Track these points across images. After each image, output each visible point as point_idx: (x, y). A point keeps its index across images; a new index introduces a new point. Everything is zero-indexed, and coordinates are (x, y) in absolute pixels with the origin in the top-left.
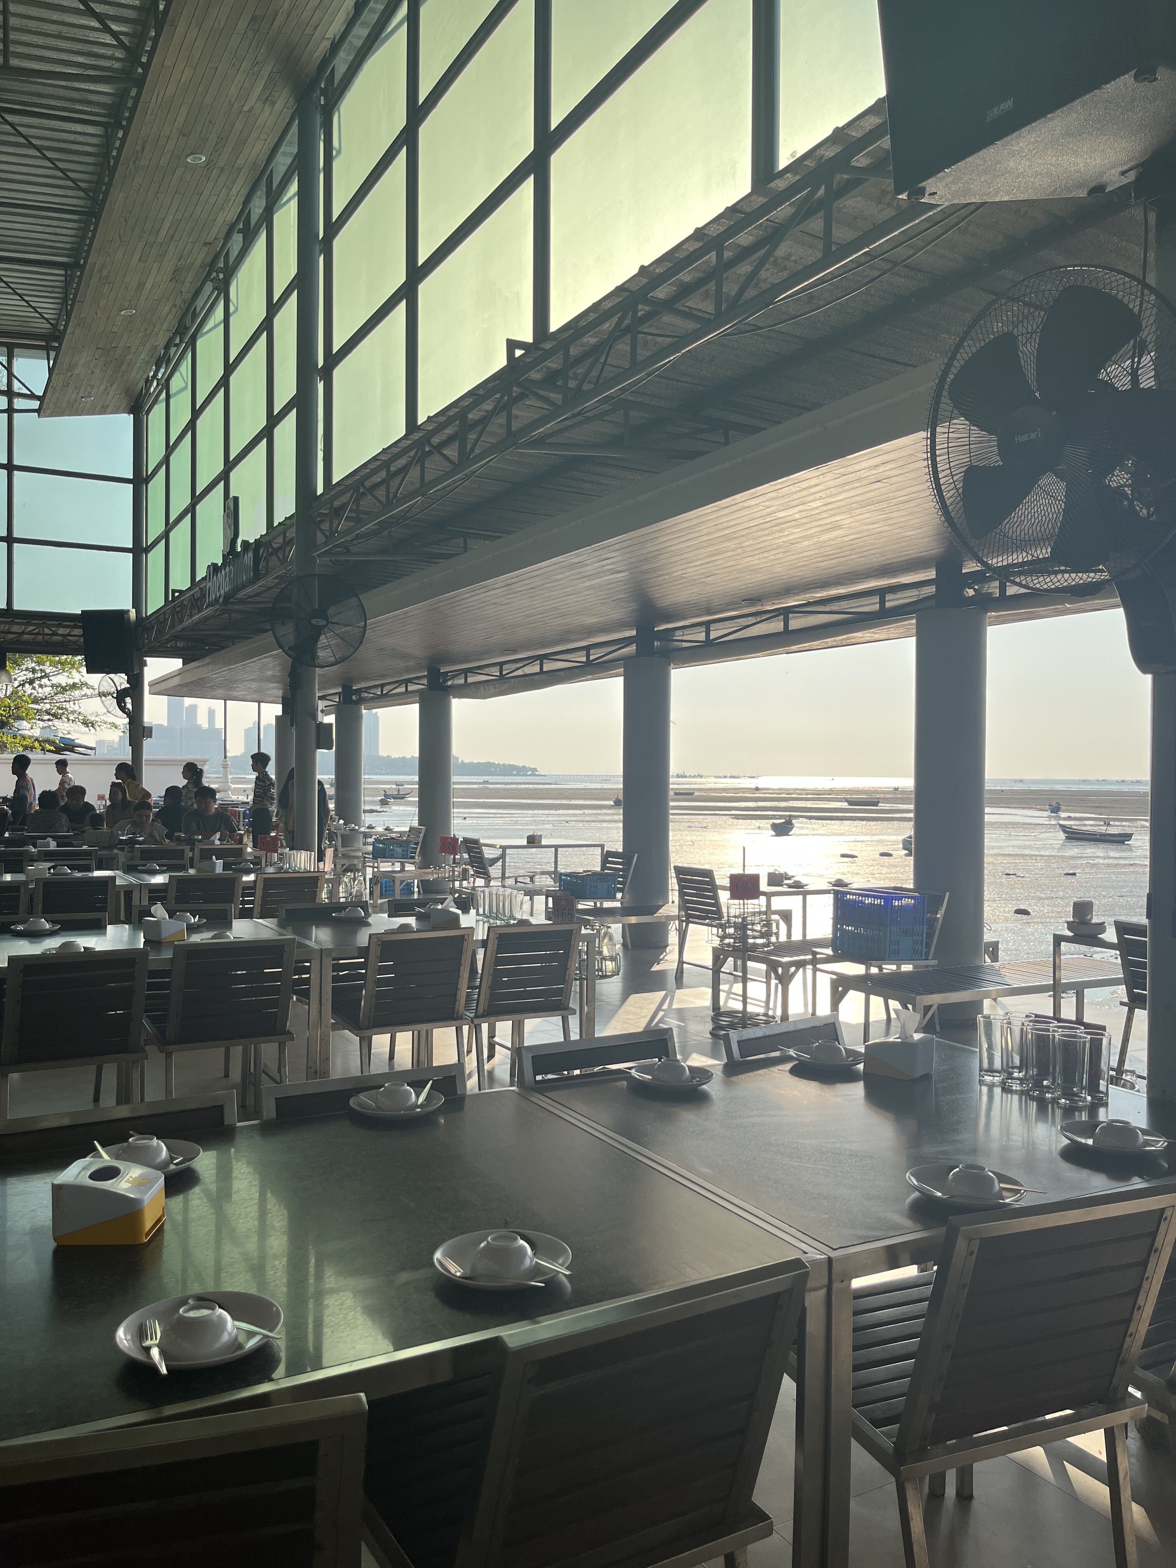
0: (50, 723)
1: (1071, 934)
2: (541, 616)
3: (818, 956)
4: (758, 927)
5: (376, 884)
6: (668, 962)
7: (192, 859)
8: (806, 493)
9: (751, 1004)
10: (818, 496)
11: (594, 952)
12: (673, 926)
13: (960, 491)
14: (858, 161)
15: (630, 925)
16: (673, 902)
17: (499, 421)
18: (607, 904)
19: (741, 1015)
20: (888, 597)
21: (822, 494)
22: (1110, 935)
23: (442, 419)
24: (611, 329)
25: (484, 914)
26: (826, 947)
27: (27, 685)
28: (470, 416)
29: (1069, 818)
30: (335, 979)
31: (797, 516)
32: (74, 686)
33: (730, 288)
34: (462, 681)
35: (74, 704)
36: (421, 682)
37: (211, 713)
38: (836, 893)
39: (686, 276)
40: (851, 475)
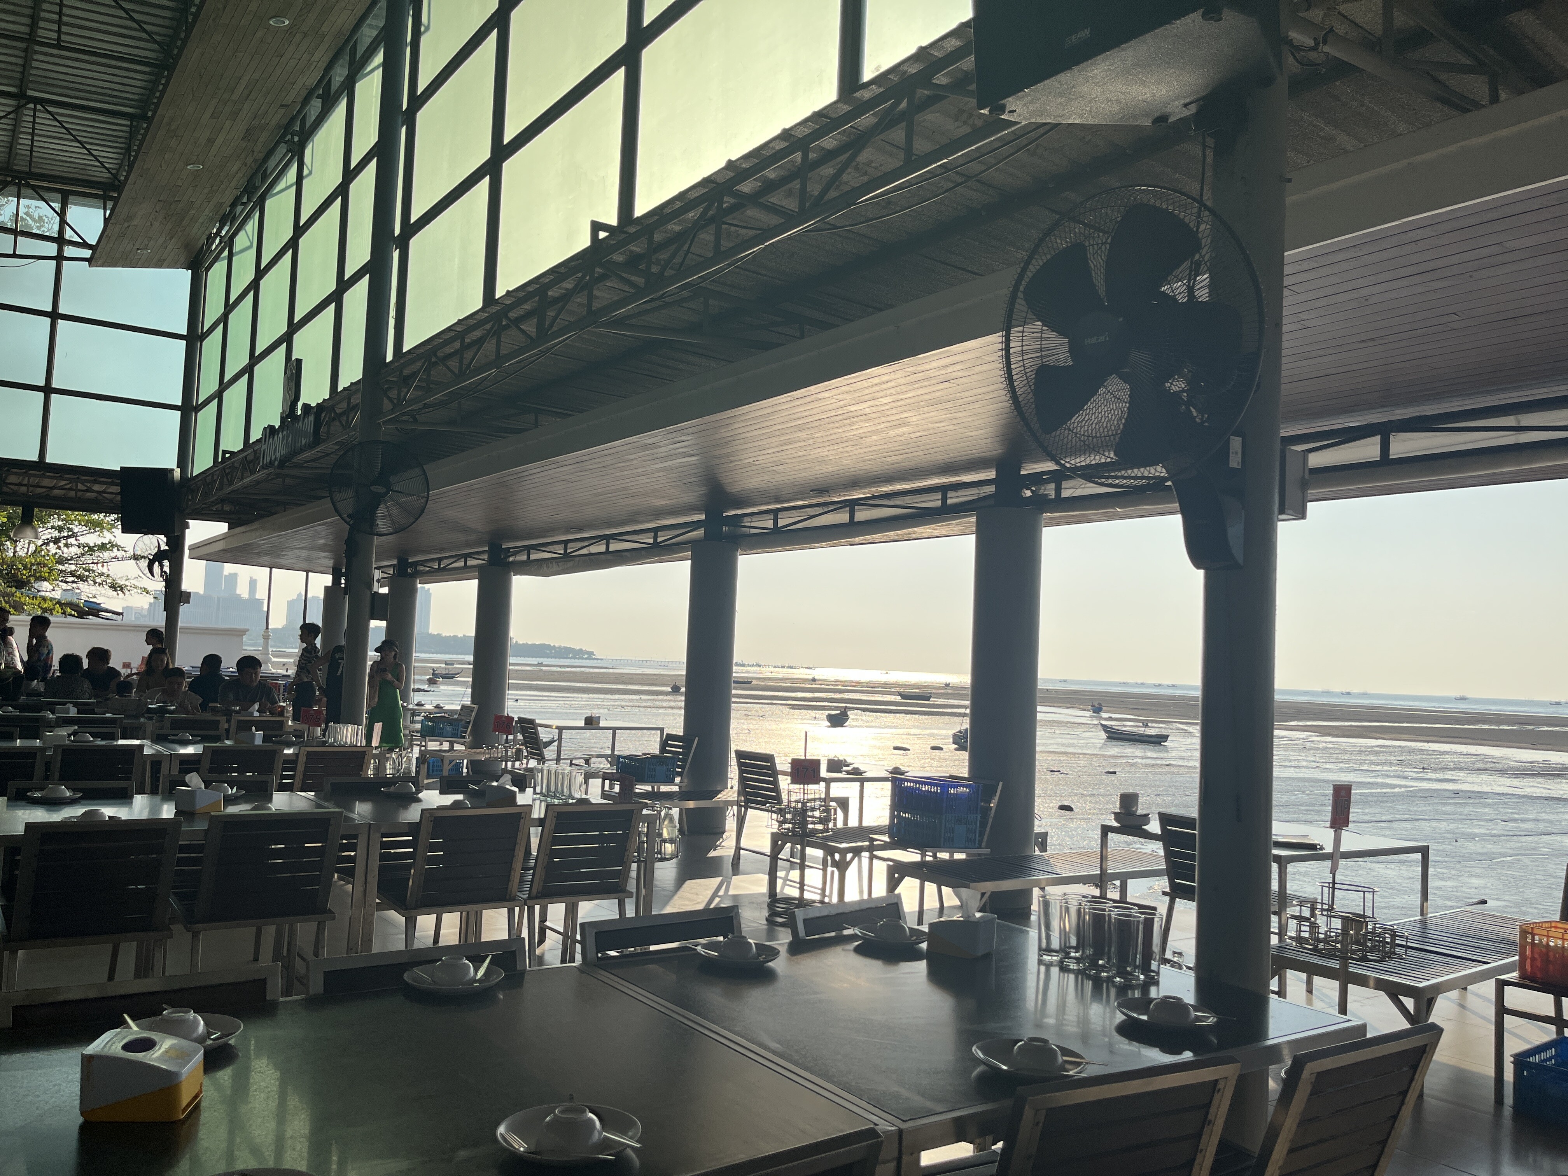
0: (74, 585)
1: (1117, 825)
2: (610, 495)
3: (875, 843)
4: (817, 814)
5: (423, 763)
6: (725, 848)
7: (227, 731)
8: (877, 388)
9: (808, 891)
10: (888, 392)
11: (654, 834)
12: (732, 813)
13: (1033, 388)
14: (938, 79)
15: (688, 810)
16: (732, 787)
17: (579, 300)
18: (664, 788)
19: (797, 902)
20: (950, 494)
21: (892, 391)
22: (1154, 827)
23: (521, 294)
24: (696, 218)
25: (541, 794)
26: (883, 834)
27: (52, 544)
28: (550, 293)
29: (1110, 719)
30: (383, 857)
31: (868, 411)
32: (103, 547)
33: (815, 189)
34: (525, 558)
35: (103, 566)
36: (481, 557)
37: (253, 583)
38: (894, 781)
39: (771, 173)
40: (920, 374)
